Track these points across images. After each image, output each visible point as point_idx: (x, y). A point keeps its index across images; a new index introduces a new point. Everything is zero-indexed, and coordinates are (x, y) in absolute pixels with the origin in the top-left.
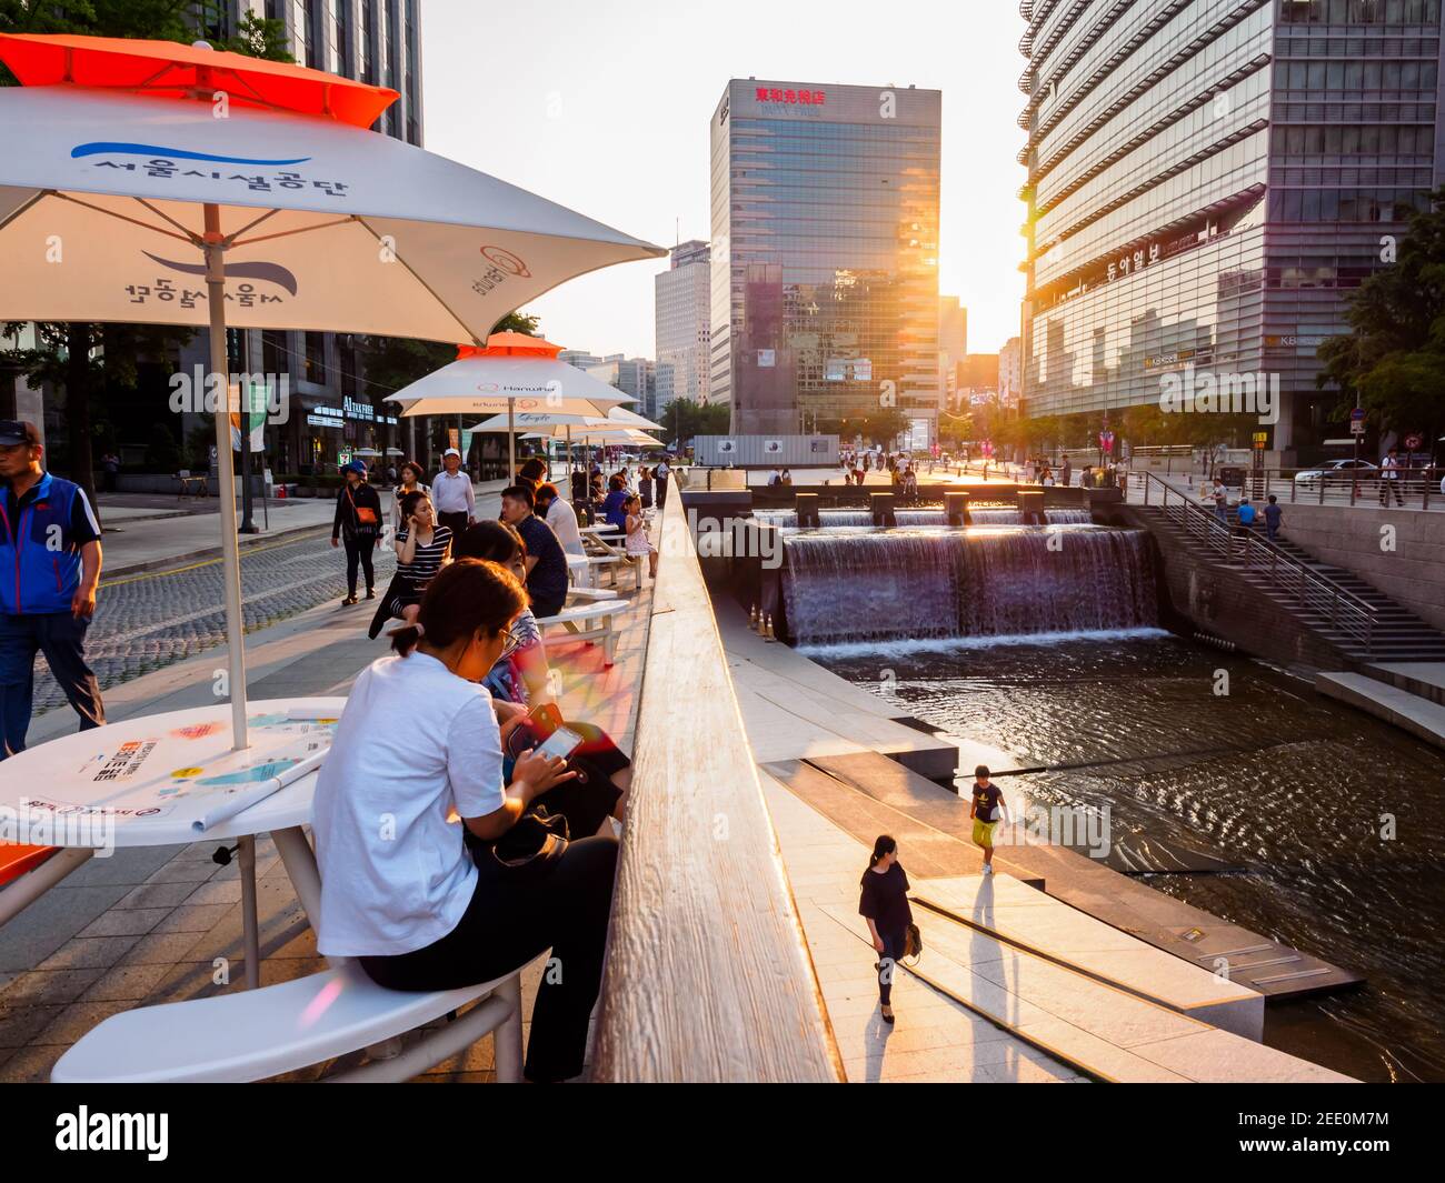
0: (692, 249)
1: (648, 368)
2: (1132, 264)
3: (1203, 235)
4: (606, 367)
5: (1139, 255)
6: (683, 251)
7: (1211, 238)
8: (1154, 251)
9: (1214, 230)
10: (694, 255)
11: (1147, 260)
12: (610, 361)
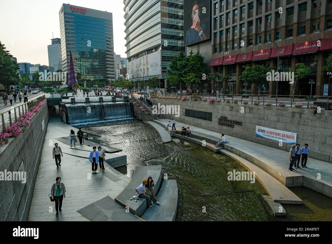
0: (57, 40)
1: (47, 68)
2: (143, 55)
3: (153, 51)
4: (36, 67)
5: (144, 53)
6: (55, 40)
7: (154, 52)
8: (146, 53)
9: (155, 50)
10: (58, 42)
11: (145, 54)
12: (37, 65)
